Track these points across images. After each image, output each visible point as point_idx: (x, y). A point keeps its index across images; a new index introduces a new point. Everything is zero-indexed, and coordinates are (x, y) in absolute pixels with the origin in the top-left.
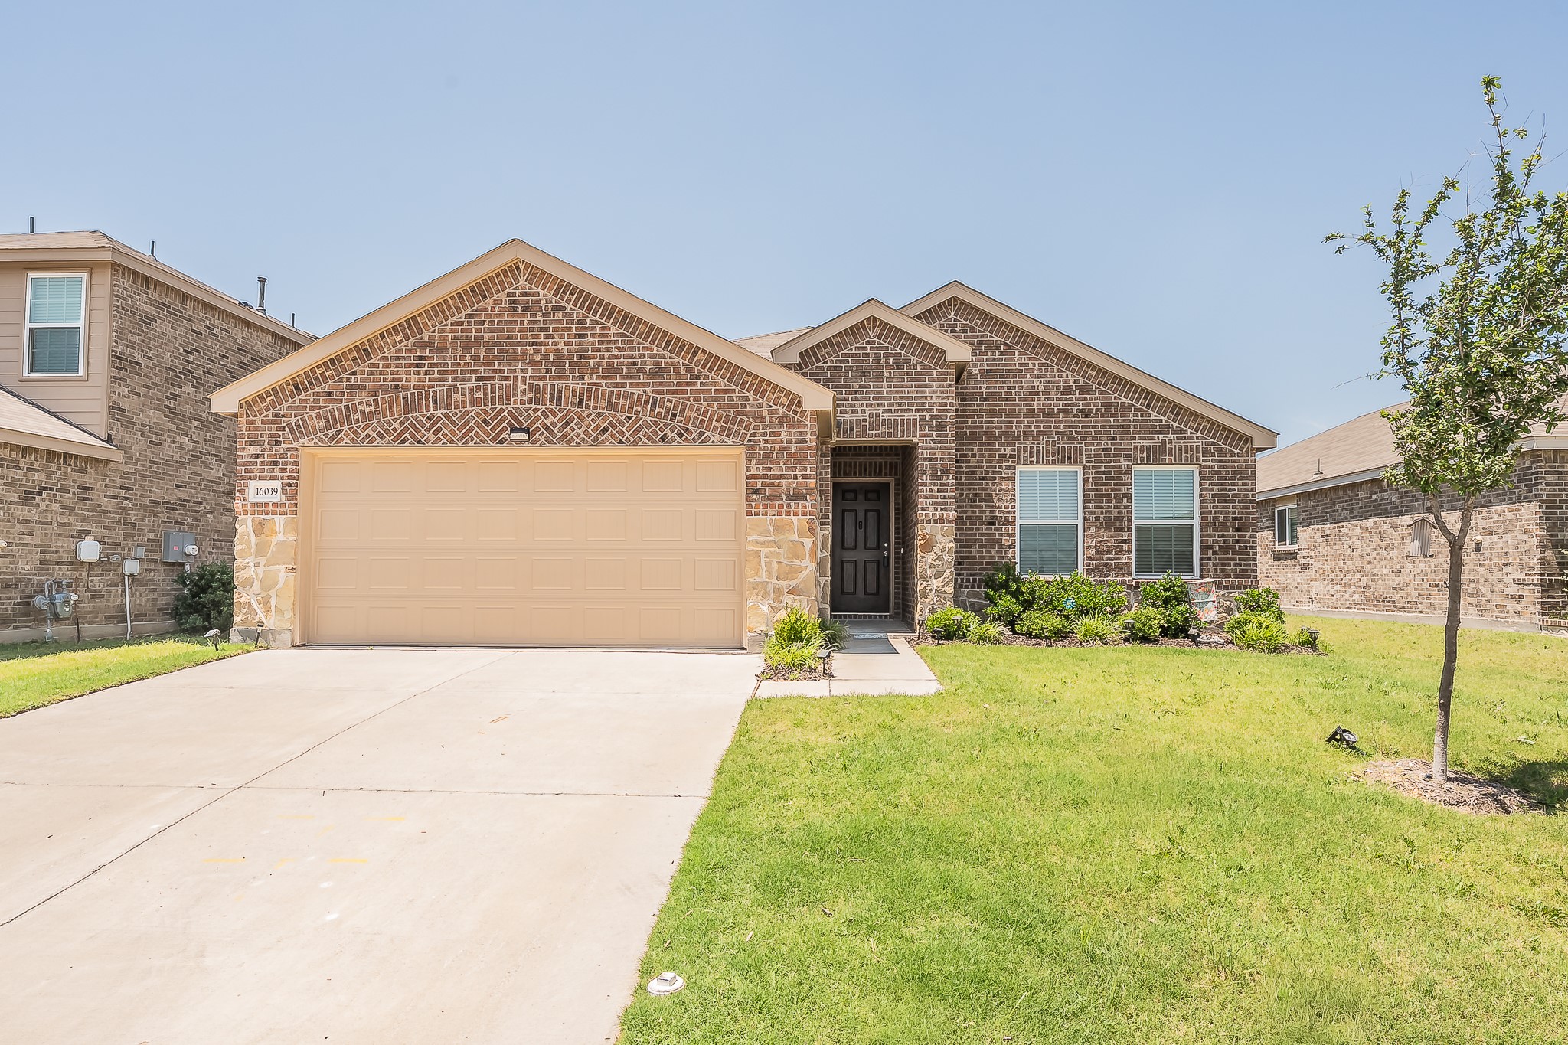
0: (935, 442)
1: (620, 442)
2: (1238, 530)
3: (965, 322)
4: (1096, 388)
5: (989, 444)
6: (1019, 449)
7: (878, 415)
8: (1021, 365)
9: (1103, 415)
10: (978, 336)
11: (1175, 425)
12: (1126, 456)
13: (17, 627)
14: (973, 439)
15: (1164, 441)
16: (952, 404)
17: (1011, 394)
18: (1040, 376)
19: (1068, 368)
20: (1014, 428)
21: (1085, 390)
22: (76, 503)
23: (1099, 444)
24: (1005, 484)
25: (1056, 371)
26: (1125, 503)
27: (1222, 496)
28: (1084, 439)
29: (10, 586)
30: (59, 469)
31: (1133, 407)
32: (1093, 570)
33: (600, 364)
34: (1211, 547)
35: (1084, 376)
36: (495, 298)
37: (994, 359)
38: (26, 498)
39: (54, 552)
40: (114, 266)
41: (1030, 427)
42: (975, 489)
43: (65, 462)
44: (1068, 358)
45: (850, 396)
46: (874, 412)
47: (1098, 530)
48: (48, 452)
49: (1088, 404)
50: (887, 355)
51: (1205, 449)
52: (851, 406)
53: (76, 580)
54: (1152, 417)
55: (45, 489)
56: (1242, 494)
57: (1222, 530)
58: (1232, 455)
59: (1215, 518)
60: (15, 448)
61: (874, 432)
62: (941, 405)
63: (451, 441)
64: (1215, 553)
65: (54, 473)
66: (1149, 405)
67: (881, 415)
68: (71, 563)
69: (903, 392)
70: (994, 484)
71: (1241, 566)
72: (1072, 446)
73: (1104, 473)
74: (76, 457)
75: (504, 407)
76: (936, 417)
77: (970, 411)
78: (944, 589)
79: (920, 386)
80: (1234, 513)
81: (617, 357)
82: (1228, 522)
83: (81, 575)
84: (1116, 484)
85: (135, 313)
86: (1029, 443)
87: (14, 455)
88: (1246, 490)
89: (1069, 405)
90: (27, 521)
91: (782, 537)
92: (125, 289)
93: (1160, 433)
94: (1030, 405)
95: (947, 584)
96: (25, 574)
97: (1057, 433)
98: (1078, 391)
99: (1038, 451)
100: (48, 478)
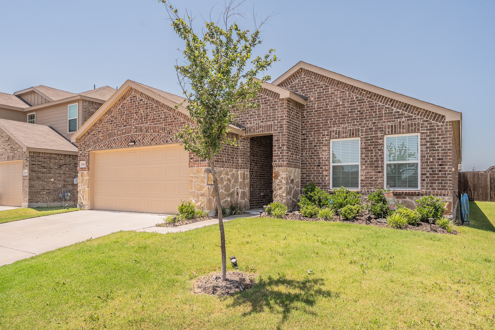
0: (279, 133)
1: (156, 143)
2: (441, 165)
3: (308, 78)
4: (366, 100)
5: (318, 131)
6: (331, 131)
7: (259, 123)
8: (332, 94)
9: (369, 113)
10: (313, 83)
11: (406, 113)
12: (380, 131)
13: (58, 202)
14: (311, 129)
15: (400, 122)
16: (285, 116)
17: (327, 107)
18: (340, 98)
19: (353, 92)
20: (329, 122)
21: (361, 101)
22: (73, 168)
23: (368, 126)
24: (325, 148)
25: (347, 94)
26: (380, 153)
27: (431, 147)
28: (360, 124)
29: (55, 191)
30: (68, 159)
31: (384, 107)
32: (364, 186)
33: (151, 117)
34: (425, 174)
35: (360, 95)
36: (127, 99)
37: (320, 93)
38: (59, 167)
39: (67, 182)
40: (83, 100)
41: (336, 121)
42: (312, 151)
43: (70, 157)
44: (353, 88)
45: (249, 117)
46: (257, 123)
47: (367, 167)
48: (65, 154)
49: (362, 108)
50: (262, 99)
51: (422, 124)
52: (250, 121)
53: (74, 189)
54: (394, 111)
55: (64, 164)
56: (443, 146)
57: (431, 165)
58: (438, 126)
59: (427, 159)
60: (56, 154)
61: (257, 131)
62: (281, 117)
63: (118, 147)
64: (427, 177)
65: (67, 160)
66: (392, 105)
67: (260, 123)
68: (72, 185)
69: (267, 113)
70: (320, 148)
71: (442, 184)
72: (355, 128)
73: (369, 140)
74: (73, 155)
75: (129, 134)
76: (279, 122)
77: (310, 117)
78: (282, 194)
79: (273, 110)
80: (438, 156)
81: (155, 114)
82: (435, 161)
83: (75, 188)
84: (375, 145)
85: (89, 112)
86: (335, 129)
87: (55, 156)
88: (445, 144)
89: (353, 109)
90: (59, 174)
91: (199, 175)
92: (86, 106)
93: (398, 118)
94: (336, 111)
95: (283, 192)
96: (60, 188)
97: (348, 123)
98: (357, 102)
99: (339, 132)
100: (65, 161)
